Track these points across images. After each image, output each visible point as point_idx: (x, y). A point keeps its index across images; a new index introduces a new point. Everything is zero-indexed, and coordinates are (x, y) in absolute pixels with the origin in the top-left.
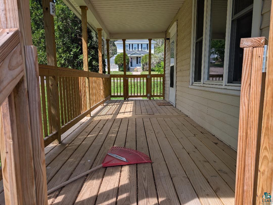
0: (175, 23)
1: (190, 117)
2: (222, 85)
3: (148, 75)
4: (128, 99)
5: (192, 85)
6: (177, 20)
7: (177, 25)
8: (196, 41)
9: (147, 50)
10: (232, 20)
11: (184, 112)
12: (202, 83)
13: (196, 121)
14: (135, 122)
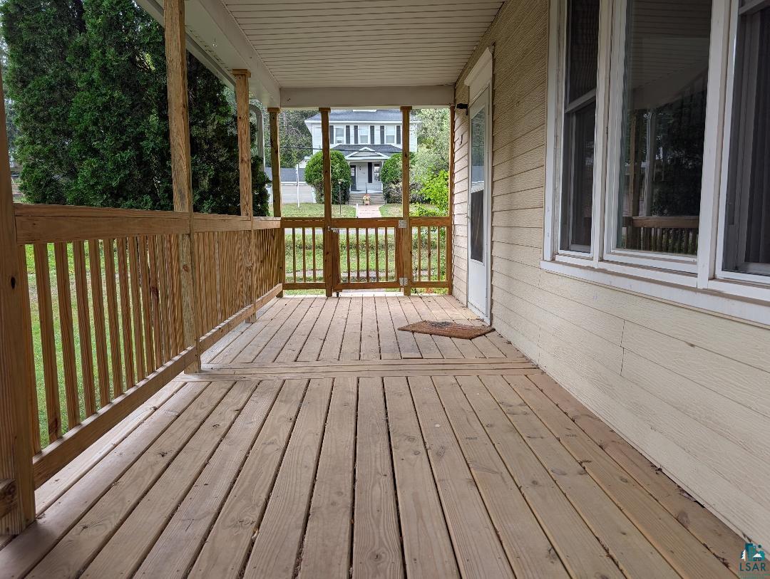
0: (487, 54)
1: (549, 371)
2: (695, 275)
3: (400, 218)
4: (338, 295)
5: (553, 260)
6: (494, 44)
7: (494, 60)
8: (565, 108)
9: (398, 142)
10: (740, 13)
11: (521, 349)
12: (596, 258)
13: (574, 394)
14: (354, 397)
